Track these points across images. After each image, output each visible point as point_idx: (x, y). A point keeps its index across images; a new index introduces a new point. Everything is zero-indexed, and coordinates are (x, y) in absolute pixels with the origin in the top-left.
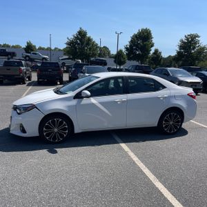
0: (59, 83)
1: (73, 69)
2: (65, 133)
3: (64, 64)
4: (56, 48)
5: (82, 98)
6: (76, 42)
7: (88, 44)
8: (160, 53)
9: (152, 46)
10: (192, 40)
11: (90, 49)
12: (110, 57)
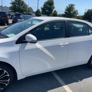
0: (6, 24)
1: (15, 17)
2: (7, 82)
3: (9, 14)
4: (5, 7)
5: (26, 42)
6: (16, 3)
7: (22, 4)
8: (57, 12)
9: (54, 8)
10: (72, 7)
11: (23, 7)
12: (33, 13)
